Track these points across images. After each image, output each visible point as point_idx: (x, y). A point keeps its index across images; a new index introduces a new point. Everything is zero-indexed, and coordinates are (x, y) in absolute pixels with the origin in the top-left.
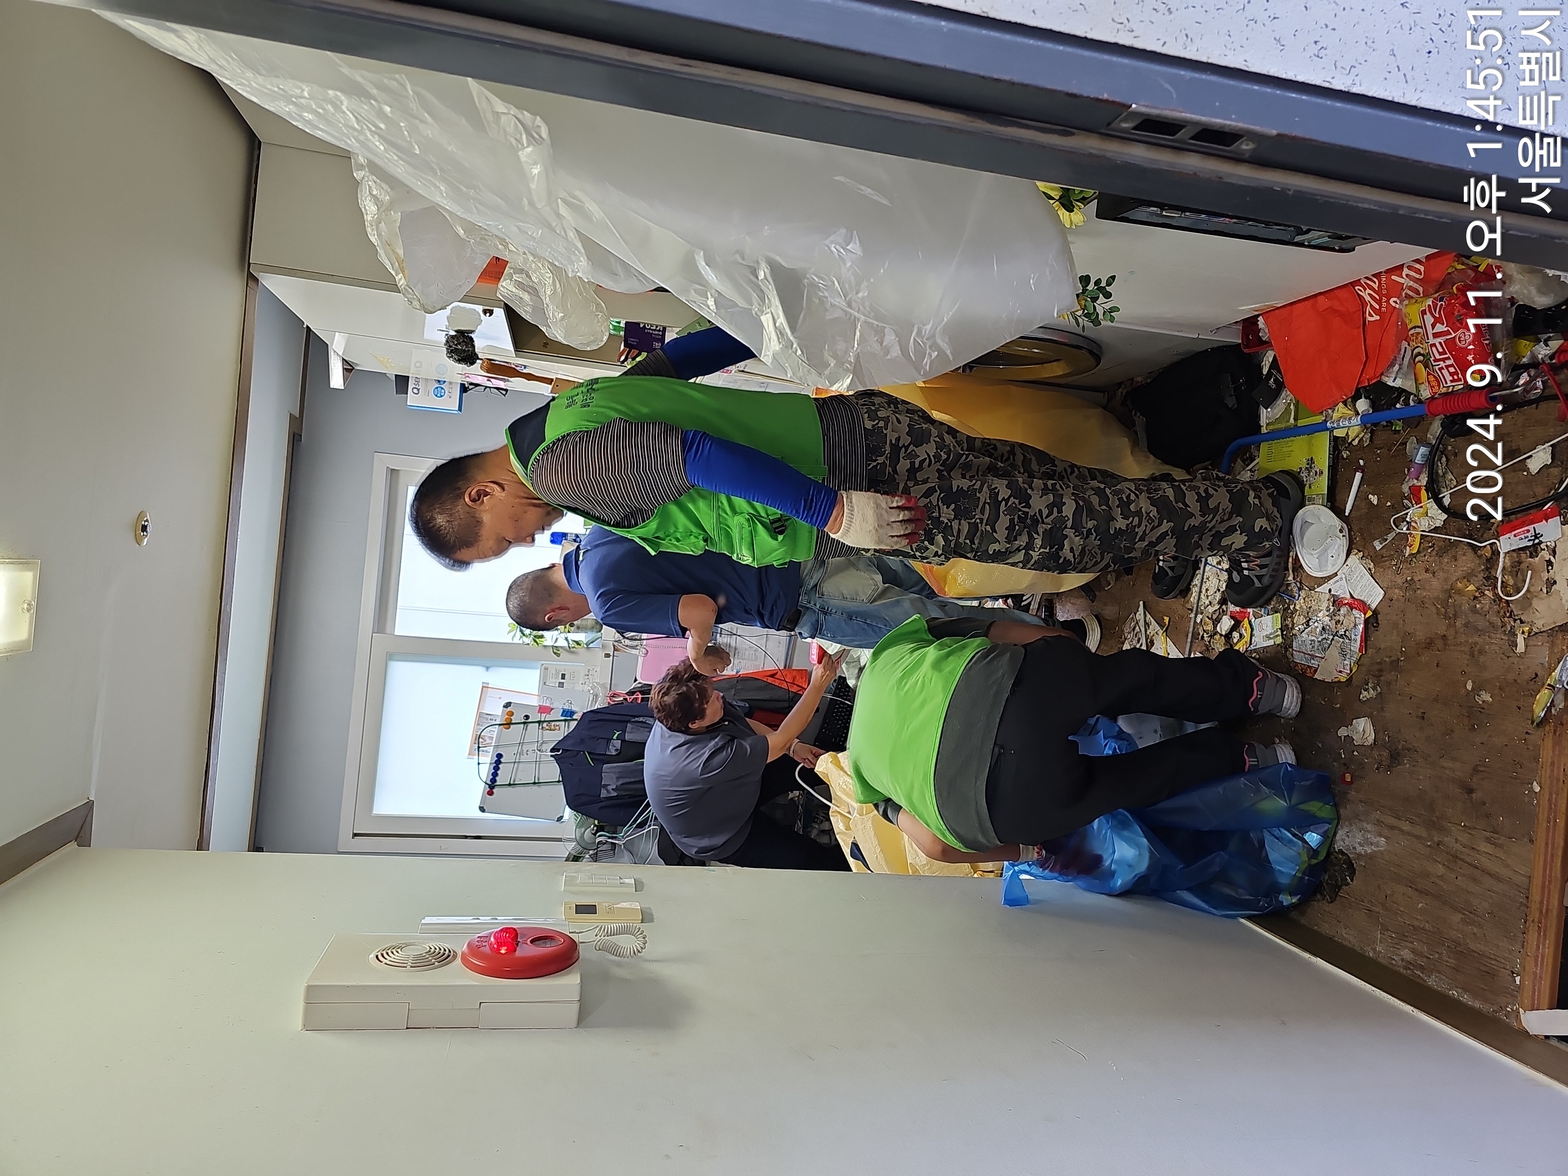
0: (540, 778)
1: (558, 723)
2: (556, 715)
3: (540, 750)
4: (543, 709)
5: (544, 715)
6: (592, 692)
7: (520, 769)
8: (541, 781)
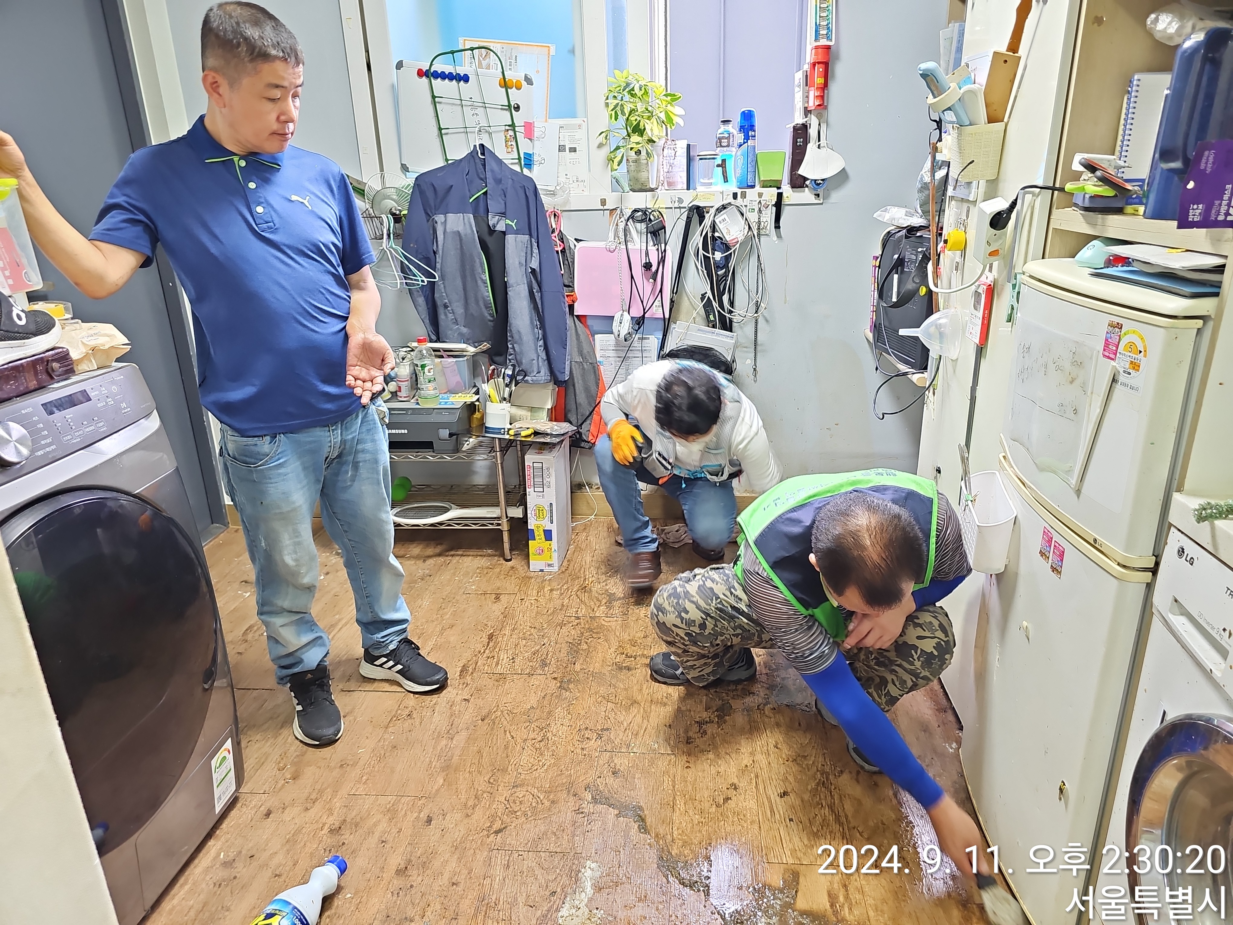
0: (448, 136)
1: (515, 149)
2: (525, 146)
3: (480, 131)
4: (529, 127)
5: (522, 129)
6: (558, 188)
7: (454, 107)
8: (444, 136)
